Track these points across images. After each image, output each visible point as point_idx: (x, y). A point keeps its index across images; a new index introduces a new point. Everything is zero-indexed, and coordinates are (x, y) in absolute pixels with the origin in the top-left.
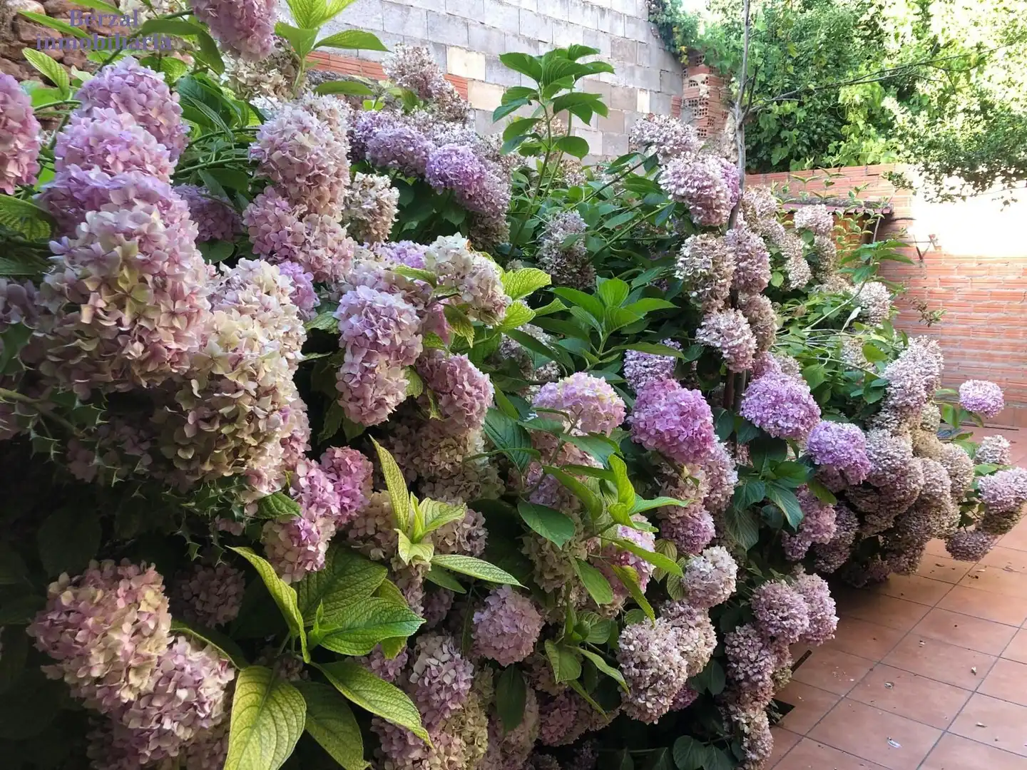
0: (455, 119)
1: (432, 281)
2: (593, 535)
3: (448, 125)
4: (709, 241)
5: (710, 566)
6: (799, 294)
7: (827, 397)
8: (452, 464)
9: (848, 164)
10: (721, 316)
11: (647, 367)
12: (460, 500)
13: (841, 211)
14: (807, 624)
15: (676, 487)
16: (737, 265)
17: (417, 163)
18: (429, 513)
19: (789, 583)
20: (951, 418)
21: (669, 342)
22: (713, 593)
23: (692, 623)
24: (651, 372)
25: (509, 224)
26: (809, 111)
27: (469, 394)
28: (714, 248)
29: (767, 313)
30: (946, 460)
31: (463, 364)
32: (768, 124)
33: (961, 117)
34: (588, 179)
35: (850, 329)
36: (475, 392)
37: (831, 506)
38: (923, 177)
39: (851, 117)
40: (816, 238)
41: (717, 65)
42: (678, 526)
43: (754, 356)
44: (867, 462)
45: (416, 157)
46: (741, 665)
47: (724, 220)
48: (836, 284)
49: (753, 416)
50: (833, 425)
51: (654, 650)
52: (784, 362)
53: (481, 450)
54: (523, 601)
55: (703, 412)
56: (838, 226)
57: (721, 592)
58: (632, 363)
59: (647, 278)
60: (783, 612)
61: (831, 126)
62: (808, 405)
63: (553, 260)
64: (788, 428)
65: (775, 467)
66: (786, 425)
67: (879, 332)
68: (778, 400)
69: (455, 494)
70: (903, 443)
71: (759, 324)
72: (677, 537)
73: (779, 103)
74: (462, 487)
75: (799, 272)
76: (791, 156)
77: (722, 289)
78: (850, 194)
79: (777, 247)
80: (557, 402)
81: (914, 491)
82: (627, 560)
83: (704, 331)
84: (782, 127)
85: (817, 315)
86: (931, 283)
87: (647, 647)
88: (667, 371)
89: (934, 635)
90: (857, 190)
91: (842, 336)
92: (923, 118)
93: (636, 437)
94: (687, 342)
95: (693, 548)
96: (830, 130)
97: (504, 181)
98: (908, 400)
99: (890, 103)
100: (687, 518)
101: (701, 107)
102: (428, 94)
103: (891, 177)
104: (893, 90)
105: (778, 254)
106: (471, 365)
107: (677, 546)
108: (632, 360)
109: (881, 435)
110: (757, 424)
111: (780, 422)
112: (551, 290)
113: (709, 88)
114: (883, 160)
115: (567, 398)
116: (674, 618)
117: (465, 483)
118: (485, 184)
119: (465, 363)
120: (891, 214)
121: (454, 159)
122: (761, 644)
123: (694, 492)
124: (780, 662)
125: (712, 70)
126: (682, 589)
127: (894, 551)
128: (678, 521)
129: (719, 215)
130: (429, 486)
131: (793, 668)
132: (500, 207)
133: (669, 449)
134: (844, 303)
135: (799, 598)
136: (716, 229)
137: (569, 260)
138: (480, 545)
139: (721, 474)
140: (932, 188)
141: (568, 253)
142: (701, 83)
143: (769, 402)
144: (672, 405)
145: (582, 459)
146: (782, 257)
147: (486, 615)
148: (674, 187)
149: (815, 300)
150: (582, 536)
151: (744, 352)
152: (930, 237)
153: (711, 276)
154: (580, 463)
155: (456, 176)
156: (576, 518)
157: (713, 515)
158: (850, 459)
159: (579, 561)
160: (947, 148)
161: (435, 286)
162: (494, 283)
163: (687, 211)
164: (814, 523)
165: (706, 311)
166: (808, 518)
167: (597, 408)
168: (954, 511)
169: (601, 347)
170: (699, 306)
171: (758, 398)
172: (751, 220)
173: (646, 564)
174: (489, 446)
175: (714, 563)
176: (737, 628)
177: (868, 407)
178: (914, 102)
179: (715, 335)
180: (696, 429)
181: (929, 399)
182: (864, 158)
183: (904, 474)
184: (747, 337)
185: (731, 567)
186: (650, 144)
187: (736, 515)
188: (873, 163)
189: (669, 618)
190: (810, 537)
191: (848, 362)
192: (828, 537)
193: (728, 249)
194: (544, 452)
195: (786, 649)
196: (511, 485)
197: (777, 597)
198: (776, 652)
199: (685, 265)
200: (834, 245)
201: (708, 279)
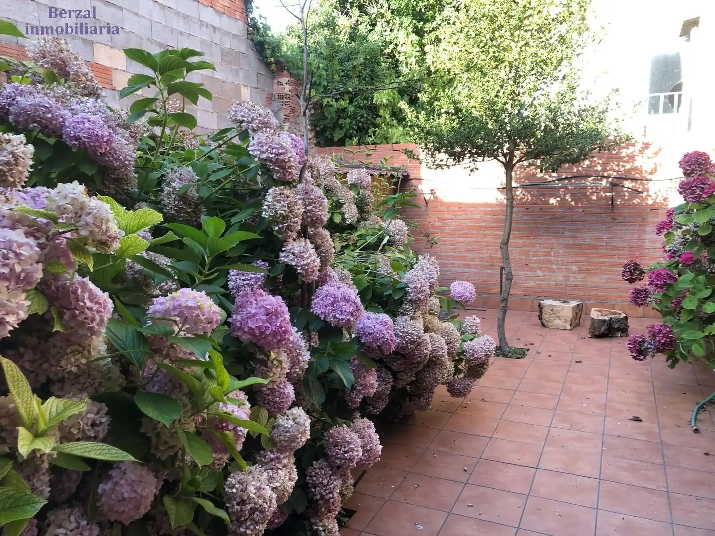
0: (89, 95)
1: (54, 220)
2: (199, 412)
3: (83, 99)
4: (285, 191)
5: (291, 422)
6: (352, 228)
7: (370, 296)
8: (78, 366)
9: (381, 143)
10: (295, 243)
11: (244, 280)
12: (85, 395)
13: (376, 173)
14: (361, 454)
15: (266, 366)
16: (305, 208)
17: (56, 127)
18: (54, 410)
19: (348, 427)
20: (446, 305)
21: (260, 262)
22: (293, 441)
23: (279, 466)
24: (248, 284)
25: (136, 175)
26: (356, 107)
27: (91, 309)
28: (288, 197)
29: (327, 241)
30: (445, 333)
31: (84, 286)
32: (330, 114)
33: (444, 116)
34: (201, 145)
35: (383, 250)
36: (95, 307)
37: (374, 369)
38: (424, 153)
39: (381, 112)
40: (361, 191)
41: (295, 72)
42: (268, 395)
43: (319, 271)
44: (395, 339)
45: (54, 122)
46: (318, 489)
47: (296, 177)
48: (374, 221)
49: (320, 312)
50: (373, 315)
51: (251, 489)
52: (341, 274)
53: (104, 353)
54: (142, 470)
55: (283, 312)
56: (375, 183)
57: (299, 440)
58: (234, 278)
59: (242, 216)
60: (345, 447)
61: (370, 117)
62: (354, 303)
63: (172, 203)
64: (343, 319)
65: (335, 347)
66: (341, 317)
67: (401, 252)
68: (336, 301)
69: (81, 390)
70: (418, 324)
71: (322, 248)
72: (268, 404)
73: (337, 100)
74: (87, 384)
75: (351, 213)
76: (345, 136)
77: (295, 225)
78: (381, 162)
79: (337, 196)
80: (167, 311)
81: (426, 355)
82: (227, 426)
83: (284, 254)
84: (339, 117)
85: (363, 241)
86: (432, 219)
87: (246, 489)
88: (259, 283)
89: (442, 449)
90: (386, 160)
91: (379, 255)
92: (422, 116)
93: (235, 333)
94: (273, 262)
95: (280, 410)
96: (370, 120)
97: (131, 143)
98: (419, 296)
99: (403, 105)
100: (275, 389)
101: (286, 100)
102: (66, 75)
103: (406, 152)
104: (406, 98)
105: (337, 201)
106: (92, 286)
107: (268, 410)
108: (233, 276)
109: (403, 319)
110: (322, 317)
111: (337, 316)
112: (165, 225)
113: (291, 88)
114: (402, 142)
115: (175, 308)
116: (266, 463)
117: (90, 380)
118: (114, 145)
119: (87, 285)
120: (408, 175)
121: (87, 125)
122: (330, 473)
123: (279, 369)
124: (344, 482)
125: (292, 75)
126: (272, 442)
127: (416, 396)
128: (268, 392)
129: (291, 173)
130: (58, 385)
131: (354, 485)
132: (127, 163)
133: (259, 341)
134: (380, 233)
135: (355, 436)
136: (291, 183)
137: (184, 203)
138: (103, 431)
139: (299, 354)
140: (430, 160)
141: (183, 197)
142: (285, 85)
143: (330, 302)
144: (260, 308)
145: (190, 354)
146: (340, 203)
147: (110, 485)
148: (258, 153)
149: (362, 231)
150: (190, 414)
151: (312, 268)
152: (432, 190)
153: (287, 216)
154: (189, 357)
155: (89, 138)
156: (185, 400)
157: (294, 384)
158: (384, 338)
159: (187, 433)
160: (437, 135)
161: (56, 223)
162: (108, 221)
163: (269, 170)
164: (363, 382)
165: (285, 240)
166: (359, 380)
167: (198, 315)
168: (450, 366)
169: (207, 267)
170: (280, 236)
171: (322, 299)
172: (316, 177)
173: (242, 429)
174: (111, 349)
175: (294, 420)
176: (314, 462)
177: (395, 301)
178: (419, 106)
179: (291, 256)
180: (278, 324)
181: (432, 295)
182: (390, 139)
183: (419, 344)
184: (313, 258)
185: (306, 421)
186: (242, 122)
187: (311, 383)
188: (396, 143)
189: (263, 464)
190: (361, 393)
191: (382, 273)
192: (373, 391)
193: (298, 197)
194: (157, 351)
195: (349, 473)
196: (132, 378)
197: (340, 437)
198: (341, 476)
199: (269, 208)
200: (372, 195)
201: (285, 218)
